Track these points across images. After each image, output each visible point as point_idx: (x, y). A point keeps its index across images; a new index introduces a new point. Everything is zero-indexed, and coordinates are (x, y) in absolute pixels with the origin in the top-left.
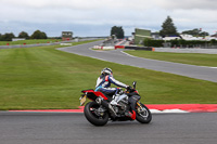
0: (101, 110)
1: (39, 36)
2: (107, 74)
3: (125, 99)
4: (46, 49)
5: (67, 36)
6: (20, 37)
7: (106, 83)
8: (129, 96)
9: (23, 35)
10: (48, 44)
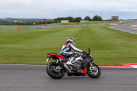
0: (58, 68)
1: (97, 19)
2: (70, 42)
3: (80, 60)
4: (101, 27)
5: (115, 19)
6: (85, 19)
7: (68, 49)
8: (84, 58)
9: (87, 19)
10: (103, 24)
